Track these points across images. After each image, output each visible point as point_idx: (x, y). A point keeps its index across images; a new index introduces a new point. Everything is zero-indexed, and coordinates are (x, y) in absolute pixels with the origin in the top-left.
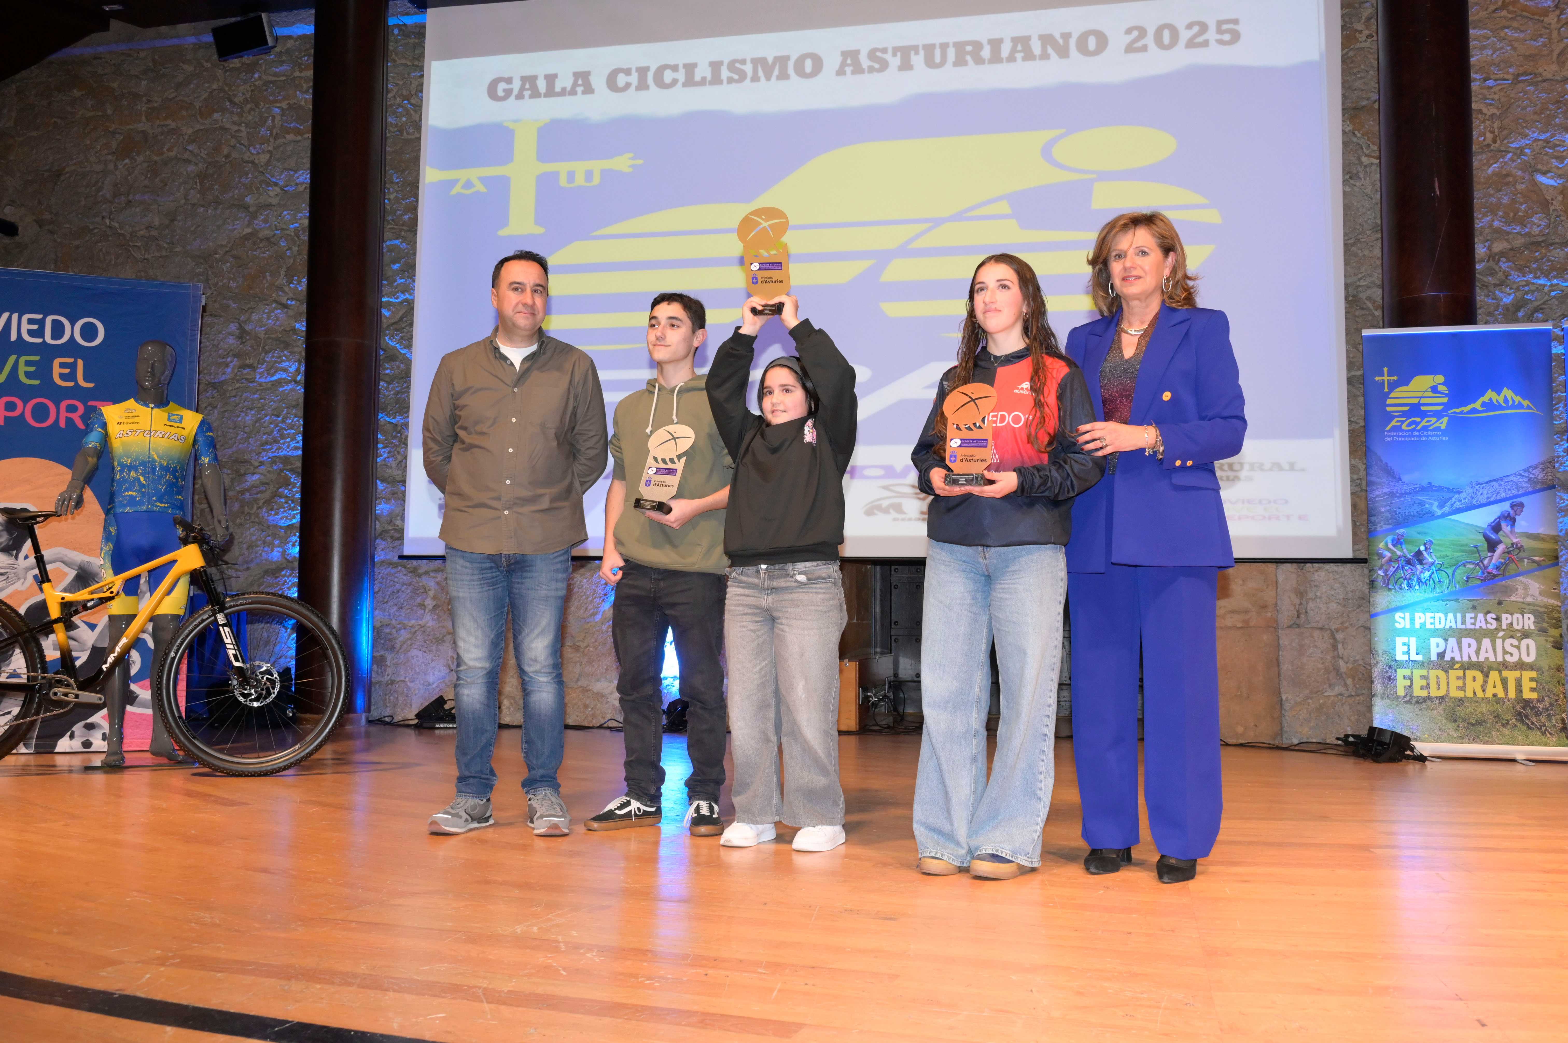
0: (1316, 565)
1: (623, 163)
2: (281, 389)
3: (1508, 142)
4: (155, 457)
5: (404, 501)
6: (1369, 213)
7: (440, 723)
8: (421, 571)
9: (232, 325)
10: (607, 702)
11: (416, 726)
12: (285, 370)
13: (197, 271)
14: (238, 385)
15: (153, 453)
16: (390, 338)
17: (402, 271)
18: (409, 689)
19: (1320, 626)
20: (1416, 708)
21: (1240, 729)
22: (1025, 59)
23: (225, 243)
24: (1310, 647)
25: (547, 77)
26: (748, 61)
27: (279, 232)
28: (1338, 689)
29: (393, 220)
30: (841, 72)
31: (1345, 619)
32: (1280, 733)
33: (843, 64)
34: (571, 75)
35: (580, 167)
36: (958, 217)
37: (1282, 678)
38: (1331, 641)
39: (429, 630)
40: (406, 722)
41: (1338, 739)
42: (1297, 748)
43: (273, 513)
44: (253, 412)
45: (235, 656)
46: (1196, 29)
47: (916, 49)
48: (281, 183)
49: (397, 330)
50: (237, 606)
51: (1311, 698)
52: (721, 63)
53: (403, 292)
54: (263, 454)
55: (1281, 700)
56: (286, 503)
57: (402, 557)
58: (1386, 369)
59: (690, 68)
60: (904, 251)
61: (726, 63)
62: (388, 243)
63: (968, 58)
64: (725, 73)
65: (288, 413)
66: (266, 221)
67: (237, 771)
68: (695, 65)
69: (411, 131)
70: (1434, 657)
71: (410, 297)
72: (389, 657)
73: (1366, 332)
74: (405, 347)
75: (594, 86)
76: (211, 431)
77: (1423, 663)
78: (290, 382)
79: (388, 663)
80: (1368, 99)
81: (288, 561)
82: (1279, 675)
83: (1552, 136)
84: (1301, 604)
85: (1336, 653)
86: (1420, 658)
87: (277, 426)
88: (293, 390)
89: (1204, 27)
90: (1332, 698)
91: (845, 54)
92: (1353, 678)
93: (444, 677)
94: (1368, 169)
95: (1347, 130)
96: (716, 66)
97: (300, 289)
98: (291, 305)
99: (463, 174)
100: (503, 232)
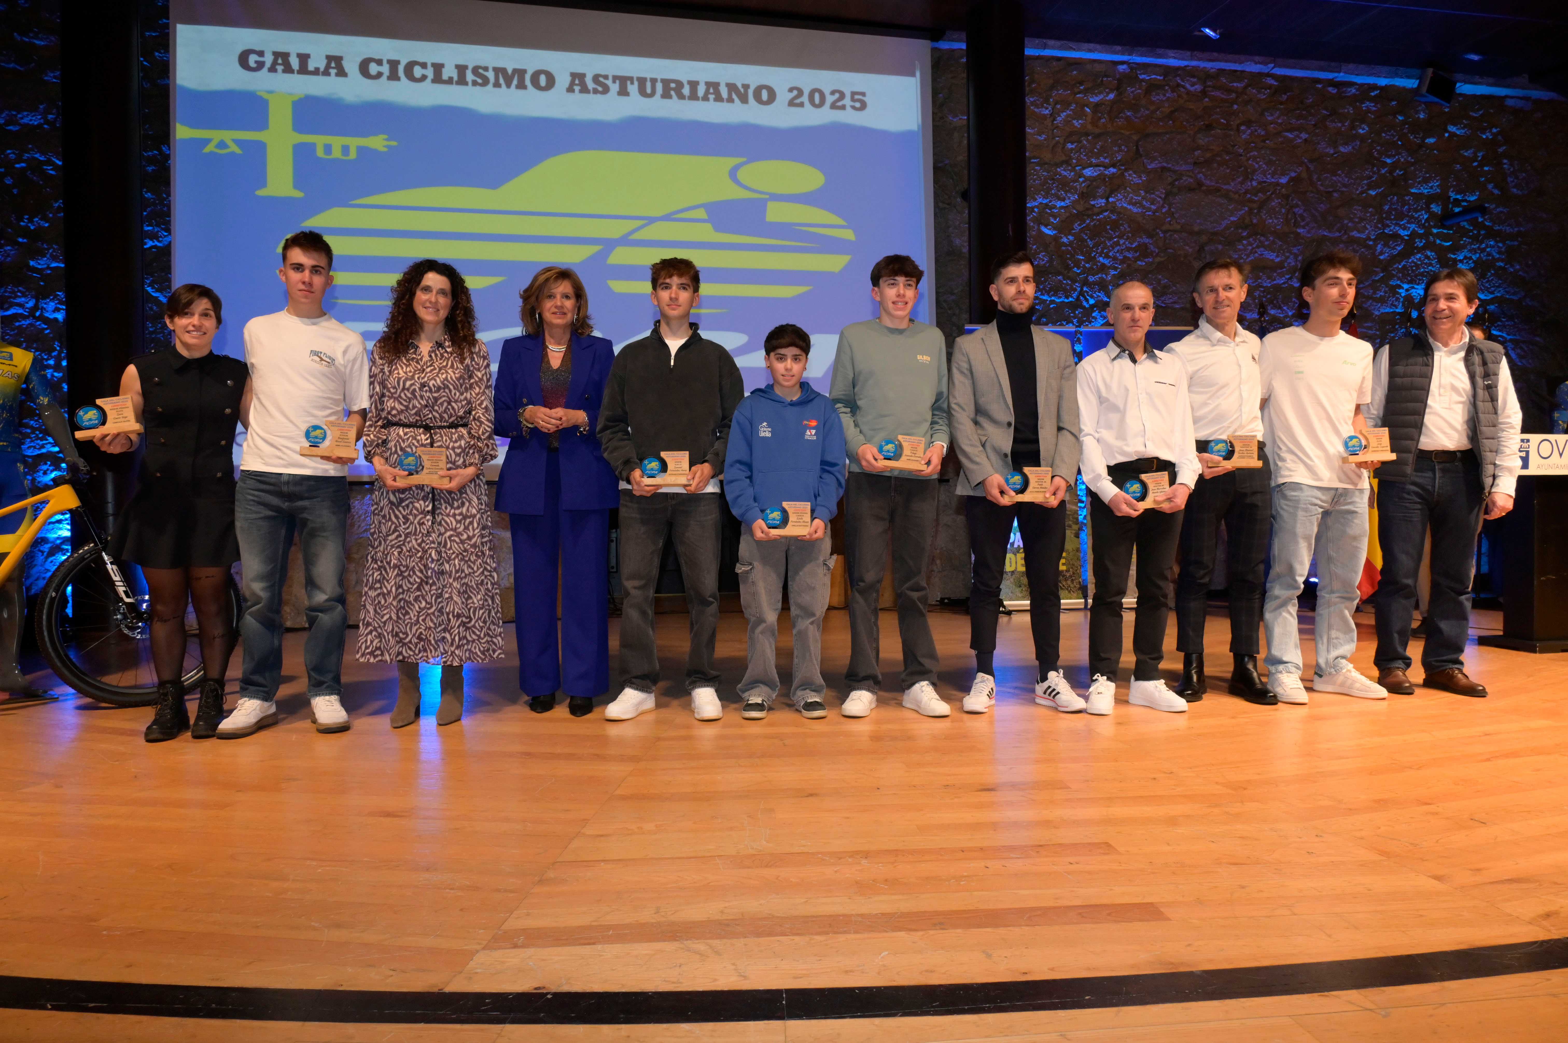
1: (378, 142)
2: (17, 324)
12: (21, 305)
22: (716, 100)
25: (299, 55)
26: (491, 70)
30: (570, 90)
33: (572, 84)
34: (324, 57)
35: (337, 142)
36: (667, 218)
41: (937, 601)
45: (126, 592)
46: (837, 95)
47: (631, 79)
52: (466, 67)
53: (151, 239)
56: (33, 433)
59: (438, 68)
60: (625, 241)
61: (470, 67)
63: (673, 93)
64: (470, 77)
68: (442, 65)
71: (163, 245)
74: (157, 291)
83: (1050, 201)
88: (31, 325)
89: (842, 96)
91: (574, 75)
96: (461, 69)
97: (32, 228)
98: (22, 243)
99: (216, 135)
100: (260, 193)
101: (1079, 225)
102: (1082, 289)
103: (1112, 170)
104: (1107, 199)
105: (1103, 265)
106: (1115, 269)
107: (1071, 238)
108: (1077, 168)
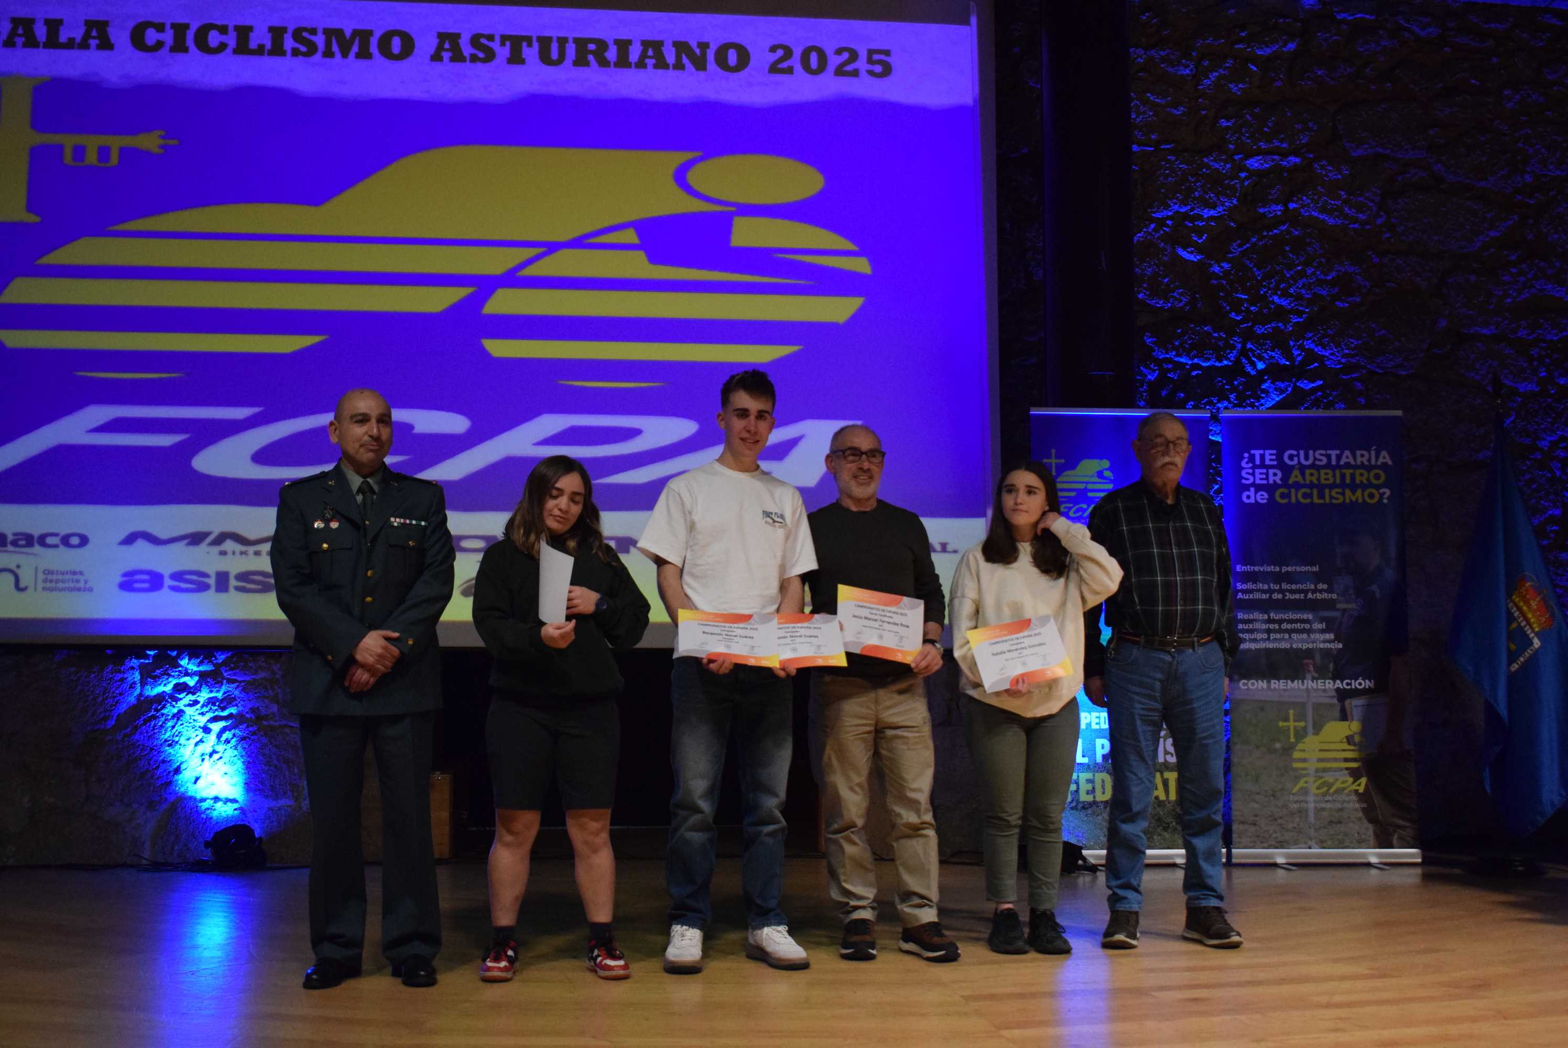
1: (151, 142)
3: (1152, 212)
20: (1082, 814)
22: (656, 66)
25: (47, 22)
26: (320, 32)
30: (436, 57)
33: (440, 48)
34: (82, 23)
35: (92, 143)
36: (578, 243)
46: (846, 55)
47: (529, 40)
52: (283, 30)
58: (1053, 451)
59: (243, 32)
60: (512, 279)
61: (290, 31)
63: (591, 58)
64: (289, 43)
68: (250, 29)
70: (1099, 759)
73: (1035, 411)
75: (113, 41)
77: (1088, 765)
83: (1192, 210)
84: (952, 699)
86: (1085, 760)
89: (854, 55)
91: (442, 37)
96: (277, 33)
101: (1240, 246)
102: (1244, 346)
103: (1292, 159)
104: (1285, 205)
105: (1279, 307)
106: (1299, 313)
107: (1226, 265)
108: (1236, 157)
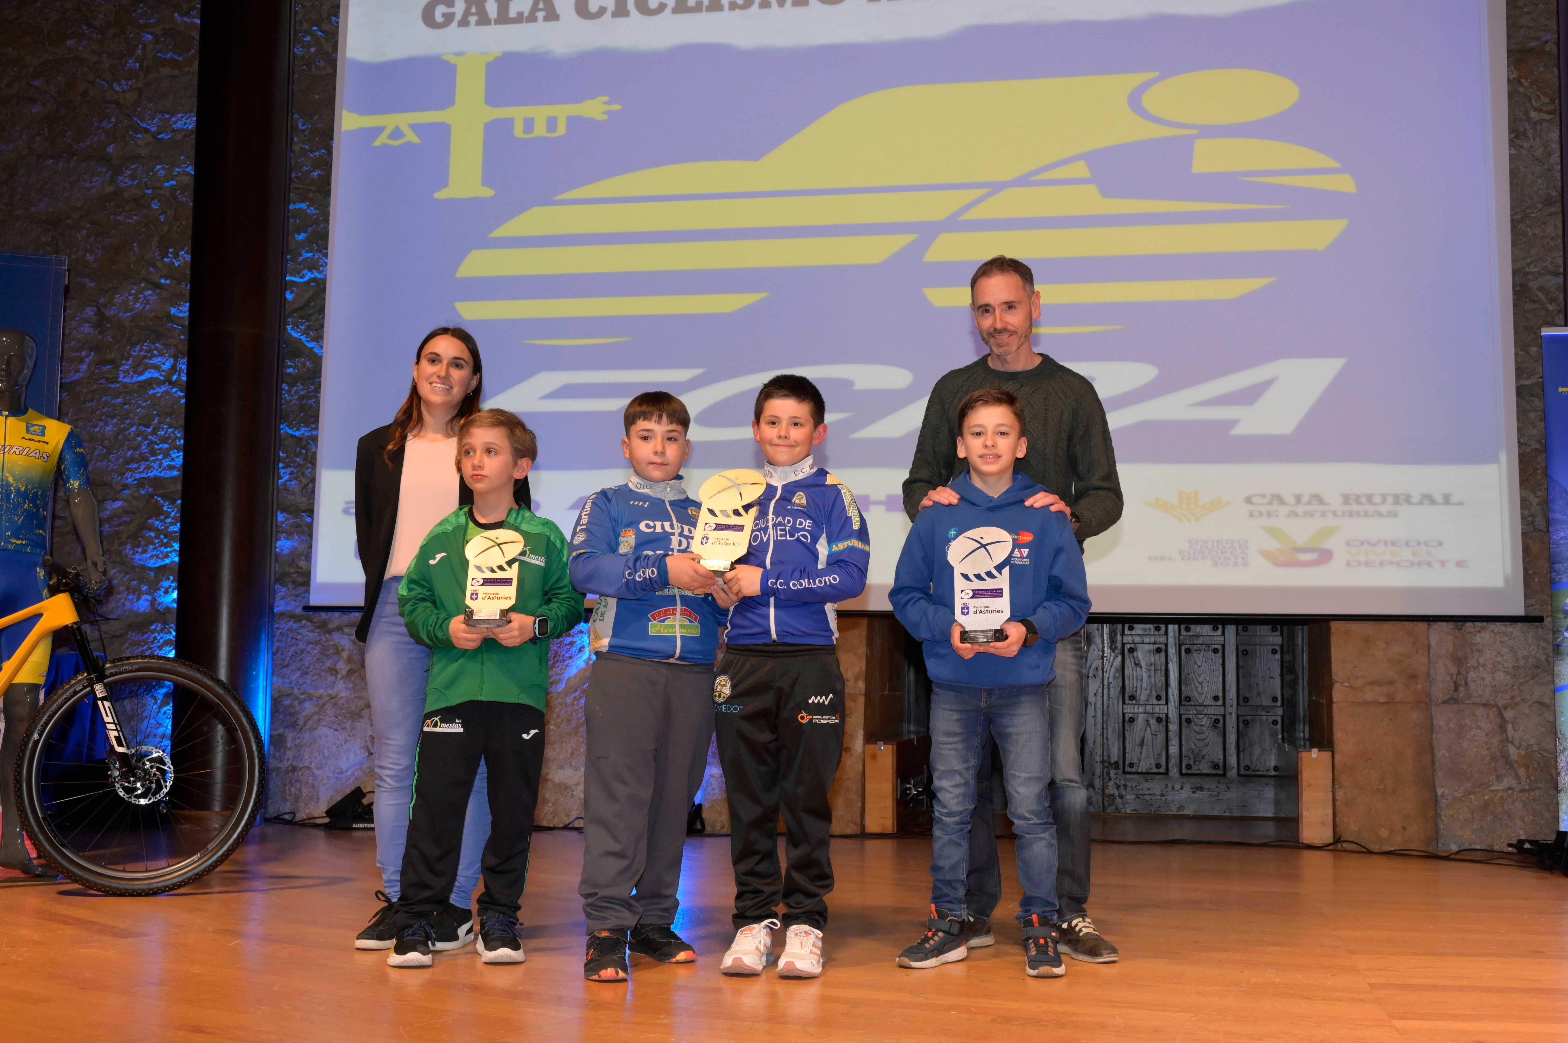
0: (1479, 624)
1: (595, 108)
2: (151, 392)
4: (11, 479)
5: (311, 536)
6: (1540, 181)
7: (358, 823)
8: (331, 626)
9: (88, 310)
10: (572, 796)
11: (326, 826)
12: (157, 368)
13: (44, 239)
14: (95, 387)
15: (7, 475)
16: (293, 328)
17: (309, 242)
18: (315, 777)
19: (1484, 701)
21: (1384, 833)
23: (79, 205)
24: (1472, 728)
27: (150, 192)
28: (1508, 781)
29: (297, 178)
31: (1515, 693)
32: (1435, 837)
35: (540, 113)
36: (1023, 181)
37: (1436, 767)
38: (1498, 720)
39: (342, 701)
40: (312, 821)
41: (1510, 845)
42: (1458, 857)
43: (140, 550)
44: (115, 421)
45: (118, 739)
48: (154, 129)
49: (302, 318)
50: (120, 673)
51: (1474, 793)
53: (310, 270)
54: (128, 474)
55: (1436, 795)
56: (157, 537)
57: (307, 608)
60: (954, 223)
62: (291, 207)
65: (159, 423)
66: (133, 177)
67: (118, 889)
69: (322, 64)
71: (319, 276)
72: (290, 736)
73: (1546, 332)
74: (313, 340)
75: (558, 11)
76: (81, 446)
78: (163, 383)
79: (289, 745)
80: (1537, 39)
81: (158, 611)
82: (1433, 763)
84: (1459, 673)
85: (1504, 735)
87: (146, 439)
88: (167, 393)
90: (1500, 794)
92: (1527, 768)
93: (362, 763)
94: (1538, 127)
95: (1511, 77)
97: (176, 264)
98: (165, 285)
99: (389, 121)
100: (441, 195)
